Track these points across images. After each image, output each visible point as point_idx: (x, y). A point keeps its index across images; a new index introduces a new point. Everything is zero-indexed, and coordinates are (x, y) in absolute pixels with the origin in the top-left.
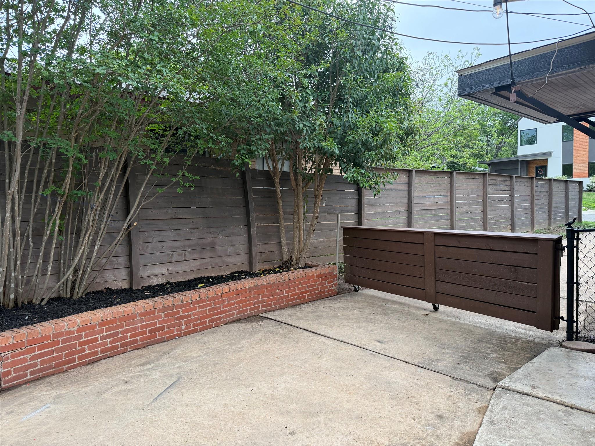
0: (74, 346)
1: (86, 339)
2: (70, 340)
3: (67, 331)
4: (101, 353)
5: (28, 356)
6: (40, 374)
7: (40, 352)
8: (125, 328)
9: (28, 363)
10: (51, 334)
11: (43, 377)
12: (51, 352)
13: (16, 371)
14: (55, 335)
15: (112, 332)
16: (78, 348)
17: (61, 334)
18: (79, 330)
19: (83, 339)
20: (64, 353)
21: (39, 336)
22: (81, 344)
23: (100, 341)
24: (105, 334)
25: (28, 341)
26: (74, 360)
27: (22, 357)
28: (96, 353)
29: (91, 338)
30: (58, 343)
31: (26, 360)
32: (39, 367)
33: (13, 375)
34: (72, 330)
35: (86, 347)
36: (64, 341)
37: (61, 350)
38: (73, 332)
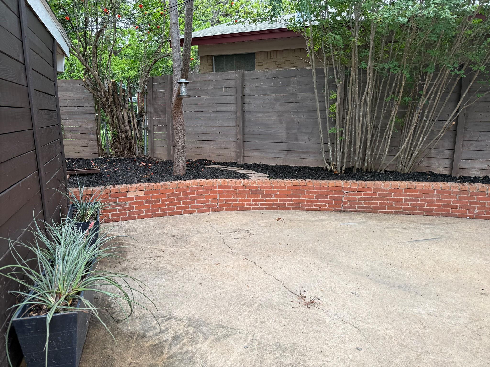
0: (386, 200)
1: (394, 197)
2: (384, 195)
3: (382, 189)
4: (404, 210)
5: (357, 197)
6: (363, 210)
7: (364, 197)
8: (424, 198)
9: (357, 201)
10: (372, 188)
11: (365, 212)
12: (371, 199)
13: (350, 203)
14: (375, 190)
15: (413, 198)
16: (388, 202)
17: (378, 190)
18: (390, 191)
19: (392, 197)
20: (379, 202)
21: (365, 187)
22: (390, 200)
23: (403, 202)
24: (408, 198)
25: (359, 188)
26: (384, 208)
27: (354, 196)
28: (400, 209)
29: (397, 198)
30: (376, 195)
31: (356, 199)
32: (363, 205)
33: (348, 205)
34: (386, 189)
35: (394, 203)
36: (379, 195)
37: (377, 199)
38: (386, 191)
